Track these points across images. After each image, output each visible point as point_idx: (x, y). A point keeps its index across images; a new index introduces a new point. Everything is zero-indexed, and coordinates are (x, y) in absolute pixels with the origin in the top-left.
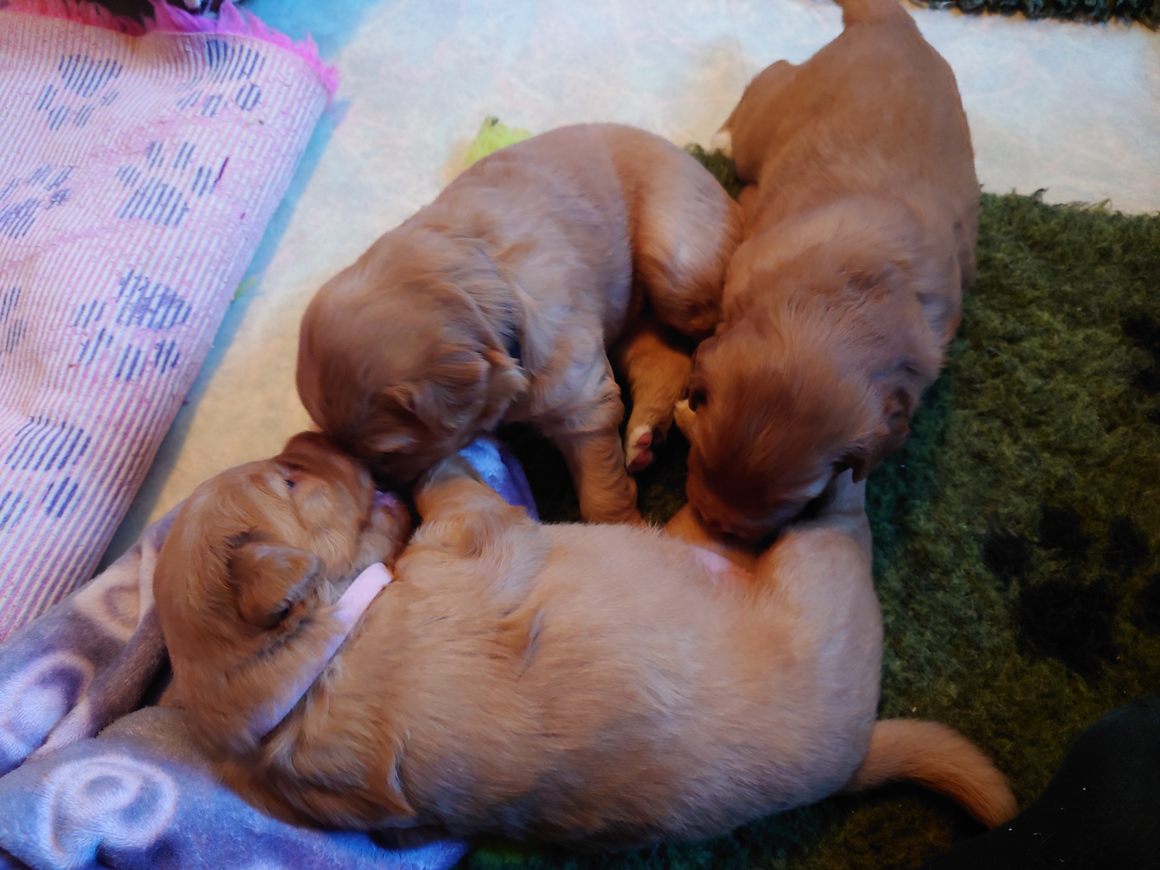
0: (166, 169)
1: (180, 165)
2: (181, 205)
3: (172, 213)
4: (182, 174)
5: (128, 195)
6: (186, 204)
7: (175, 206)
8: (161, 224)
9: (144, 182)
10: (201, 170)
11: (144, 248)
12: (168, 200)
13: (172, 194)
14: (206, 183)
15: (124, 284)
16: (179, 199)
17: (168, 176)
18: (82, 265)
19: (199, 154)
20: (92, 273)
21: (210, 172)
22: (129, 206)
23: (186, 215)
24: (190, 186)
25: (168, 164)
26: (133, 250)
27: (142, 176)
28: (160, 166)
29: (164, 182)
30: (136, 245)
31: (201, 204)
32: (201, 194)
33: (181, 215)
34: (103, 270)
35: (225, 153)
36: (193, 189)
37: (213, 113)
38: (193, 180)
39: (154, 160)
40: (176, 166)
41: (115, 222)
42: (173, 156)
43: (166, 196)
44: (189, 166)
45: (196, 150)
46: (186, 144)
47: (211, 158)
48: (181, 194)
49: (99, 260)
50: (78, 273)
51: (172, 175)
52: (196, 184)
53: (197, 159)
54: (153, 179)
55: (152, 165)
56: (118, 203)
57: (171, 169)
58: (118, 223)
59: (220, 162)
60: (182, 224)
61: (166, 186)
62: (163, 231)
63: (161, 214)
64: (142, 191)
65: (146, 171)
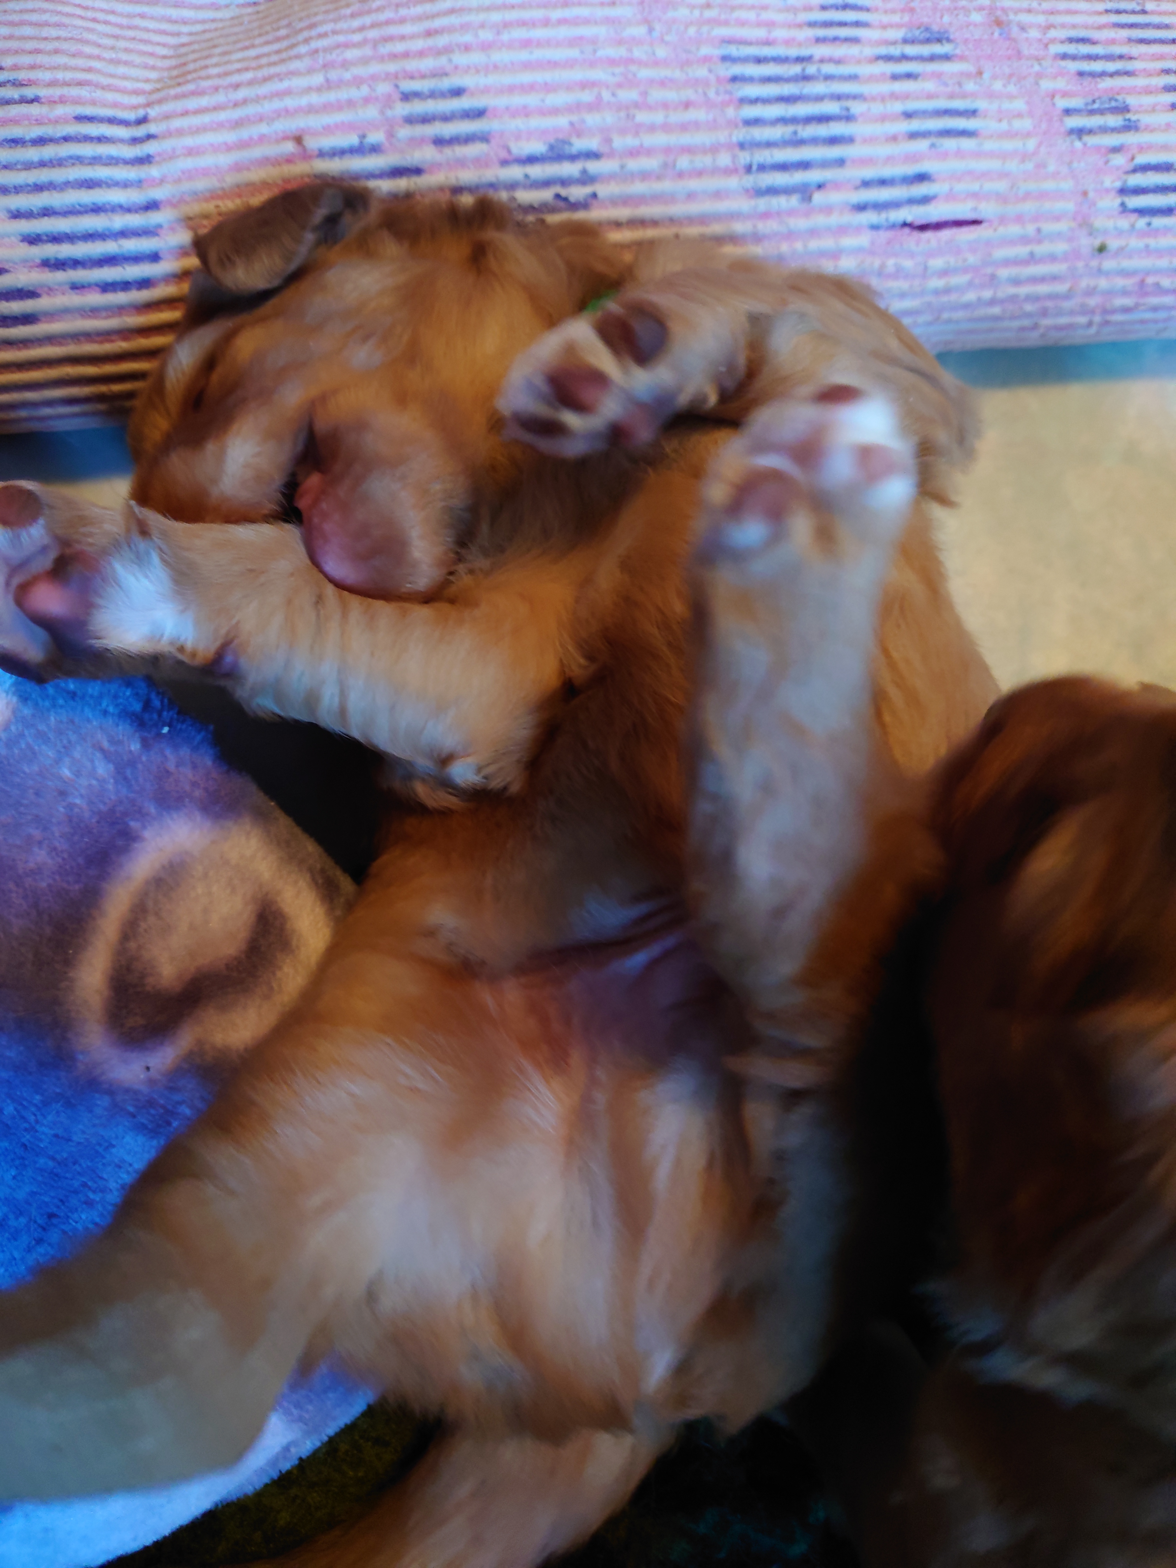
0: (894, 96)
1: (915, 125)
2: (813, 176)
3: (783, 167)
4: (894, 138)
5: (788, 42)
6: (820, 186)
7: (805, 165)
8: (744, 157)
9: (838, 62)
10: (922, 178)
11: (667, 150)
12: (815, 141)
13: (833, 141)
14: (895, 205)
15: (556, 154)
16: (825, 164)
17: (877, 108)
18: (564, 32)
19: (959, 154)
20: (553, 65)
21: (925, 200)
22: (759, 60)
23: (794, 201)
24: (869, 173)
25: (906, 97)
26: (652, 128)
27: (853, 50)
28: (895, 77)
29: (857, 108)
30: (666, 128)
31: (834, 220)
32: (861, 208)
33: (787, 191)
34: (569, 87)
35: (987, 209)
36: (866, 184)
37: (1080, 132)
38: (887, 172)
39: (904, 58)
40: (909, 115)
41: (705, 51)
42: (930, 96)
43: (823, 131)
44: (922, 145)
45: (967, 144)
46: (972, 113)
47: (960, 187)
48: (840, 162)
49: (592, 64)
50: (539, 33)
51: (883, 118)
52: (883, 182)
53: (945, 156)
54: (853, 78)
55: (888, 58)
56: (761, 33)
57: (898, 107)
58: (706, 59)
59: (962, 211)
60: (763, 204)
61: (848, 118)
62: (729, 172)
63: (770, 144)
64: (811, 69)
65: (869, 51)
